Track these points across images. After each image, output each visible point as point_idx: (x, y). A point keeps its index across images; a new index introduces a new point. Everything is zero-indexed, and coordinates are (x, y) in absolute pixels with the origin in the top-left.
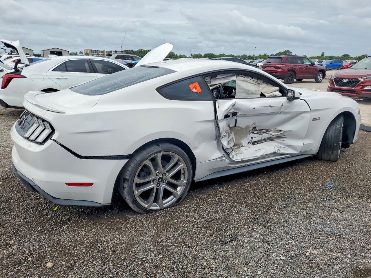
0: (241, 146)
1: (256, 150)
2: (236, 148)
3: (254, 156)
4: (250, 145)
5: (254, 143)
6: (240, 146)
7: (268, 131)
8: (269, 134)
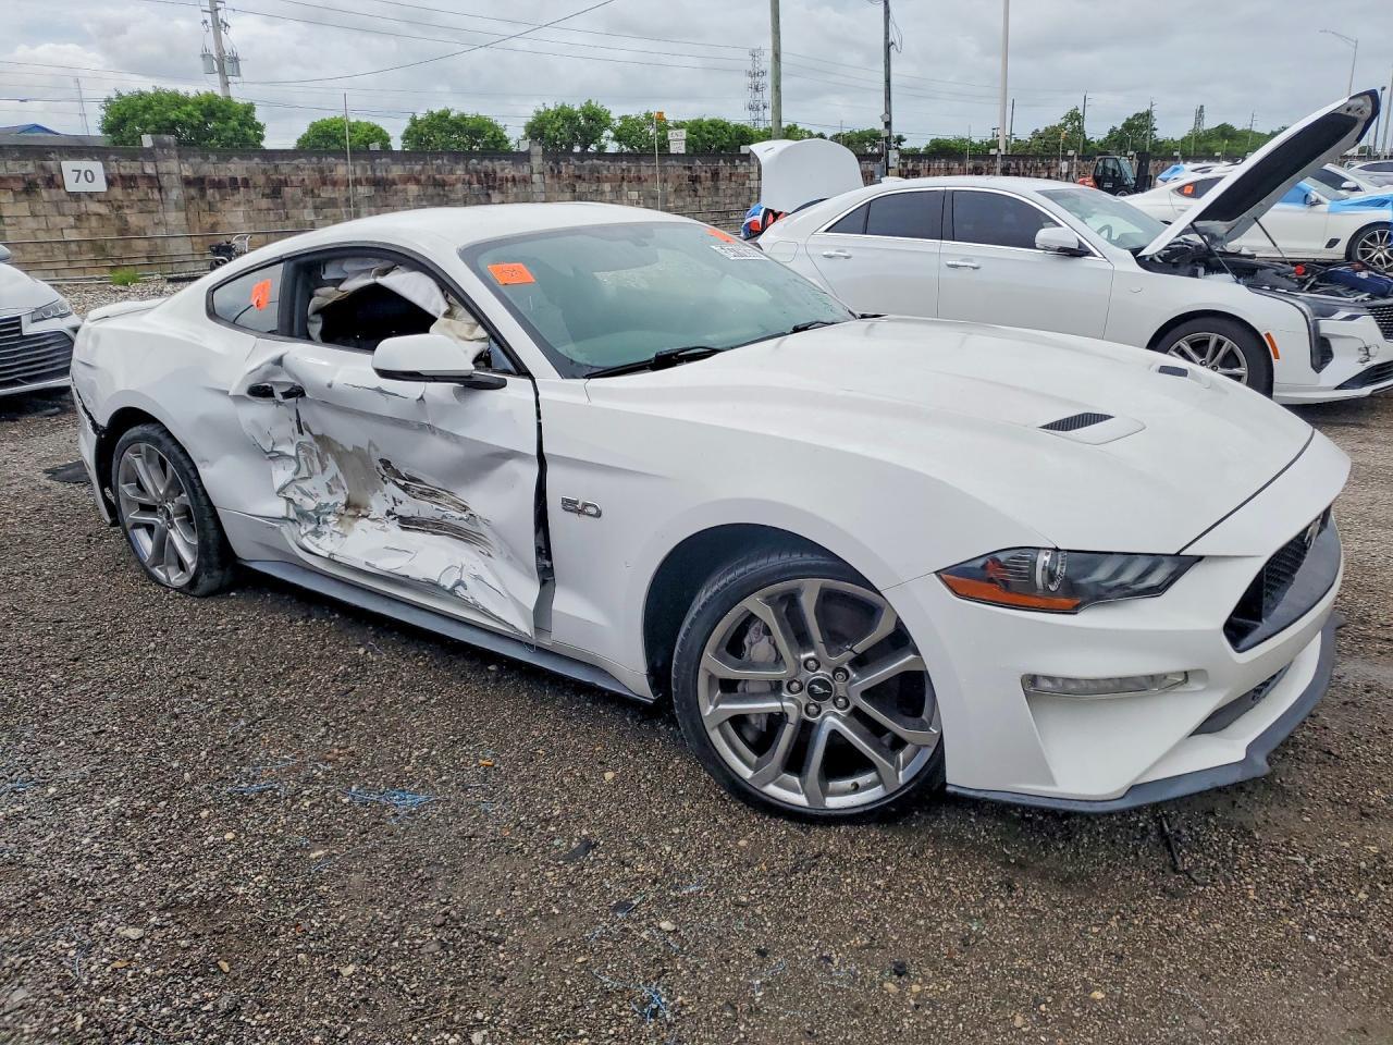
0: (364, 516)
1: (386, 548)
2: (350, 516)
3: (367, 563)
4: (394, 527)
5: (406, 523)
6: (363, 512)
7: (433, 494)
8: (435, 506)
